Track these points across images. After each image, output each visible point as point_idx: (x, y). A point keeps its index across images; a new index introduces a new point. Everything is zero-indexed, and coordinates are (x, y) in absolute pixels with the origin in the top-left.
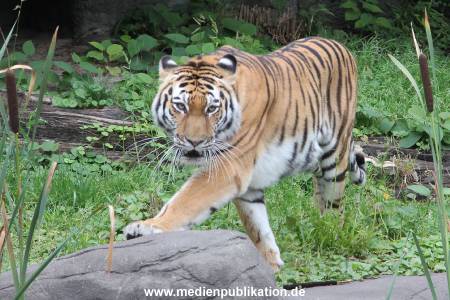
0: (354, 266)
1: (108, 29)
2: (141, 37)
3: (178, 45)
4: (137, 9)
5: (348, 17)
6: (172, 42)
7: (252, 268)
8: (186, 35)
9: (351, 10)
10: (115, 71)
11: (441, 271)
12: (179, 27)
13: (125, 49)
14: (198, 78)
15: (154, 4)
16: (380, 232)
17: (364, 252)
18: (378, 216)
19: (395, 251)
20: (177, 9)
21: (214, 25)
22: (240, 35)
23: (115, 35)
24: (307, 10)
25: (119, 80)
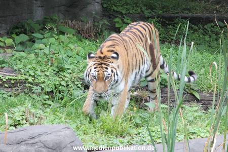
0: (120, 141)
1: (6, 31)
2: (21, 35)
3: (38, 39)
4: (20, 22)
5: (117, 26)
6: (35, 37)
7: (72, 142)
8: (42, 34)
9: (118, 22)
10: (9, 51)
11: (160, 143)
12: (39, 30)
13: (14, 41)
14: (102, 64)
15: (27, 20)
16: (132, 125)
17: (124, 134)
18: (131, 118)
19: (139, 134)
20: (38, 22)
21: (55, 29)
22: (67, 34)
23: (9, 34)
24: (98, 22)
25: (11, 55)
